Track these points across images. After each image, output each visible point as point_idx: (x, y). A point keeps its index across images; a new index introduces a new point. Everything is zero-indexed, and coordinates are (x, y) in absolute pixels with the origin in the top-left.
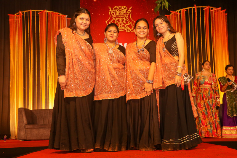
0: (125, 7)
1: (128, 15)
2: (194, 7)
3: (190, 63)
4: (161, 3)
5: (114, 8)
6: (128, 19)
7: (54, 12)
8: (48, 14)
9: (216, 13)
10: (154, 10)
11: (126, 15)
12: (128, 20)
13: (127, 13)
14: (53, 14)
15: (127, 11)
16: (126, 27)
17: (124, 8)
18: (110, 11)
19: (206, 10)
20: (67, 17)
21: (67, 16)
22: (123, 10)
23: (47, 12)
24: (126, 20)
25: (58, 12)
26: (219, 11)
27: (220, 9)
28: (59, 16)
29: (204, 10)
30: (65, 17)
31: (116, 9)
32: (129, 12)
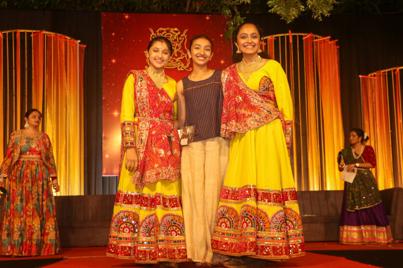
0: (176, 29)
1: (181, 42)
2: (287, 34)
5: (158, 30)
6: (180, 50)
7: (59, 35)
8: (47, 36)
9: (322, 45)
10: (223, 36)
11: (178, 43)
12: (180, 51)
13: (180, 39)
14: (56, 37)
15: (179, 36)
16: (177, 63)
17: (175, 31)
18: (151, 35)
19: (307, 39)
20: (80, 43)
21: (79, 41)
22: (172, 34)
23: (47, 34)
24: (177, 50)
25: (65, 34)
26: (327, 42)
27: (328, 39)
28: (67, 41)
29: (303, 39)
30: (76, 42)
31: (162, 33)
32: (183, 39)
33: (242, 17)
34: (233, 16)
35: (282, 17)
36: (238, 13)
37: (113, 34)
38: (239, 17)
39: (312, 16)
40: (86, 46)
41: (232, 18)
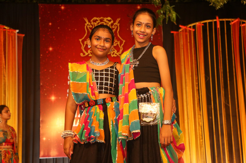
0: (109, 18)
1: (114, 30)
2: (215, 20)
3: (211, 105)
4: (165, 14)
5: (93, 20)
13: (113, 27)
15: (112, 25)
17: (108, 20)
18: (86, 24)
19: (234, 24)
20: (18, 33)
21: (17, 31)
22: (106, 23)
28: (6, 31)
29: (230, 24)
30: (15, 32)
31: (96, 22)
32: (116, 27)
33: (171, 5)
35: (211, 3)
36: (167, 2)
37: (50, 24)
38: (168, 6)
39: (242, 1)
40: (24, 35)
41: (162, 7)
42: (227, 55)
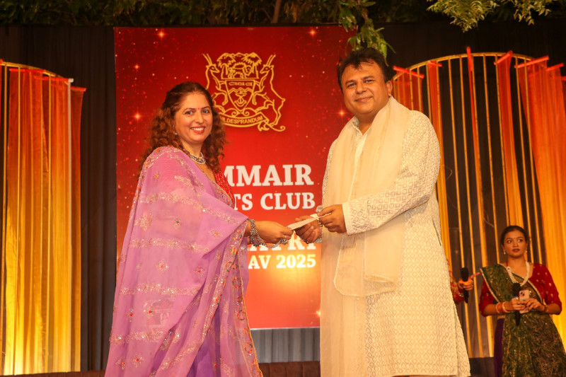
0: (254, 55)
1: (264, 78)
2: (464, 56)
3: (458, 226)
4: (364, 44)
5: (221, 58)
6: (262, 93)
7: (31, 68)
8: (9, 72)
9: (534, 75)
11: (259, 80)
12: (262, 96)
13: (262, 72)
14: (25, 73)
15: (259, 67)
16: (256, 117)
17: (252, 59)
18: (208, 67)
19: (502, 63)
20: (72, 84)
21: (71, 80)
22: (247, 64)
23: (8, 68)
24: (257, 93)
25: (44, 68)
26: (542, 68)
27: (544, 62)
28: (48, 82)
29: (495, 64)
30: (65, 82)
31: (227, 62)
32: (268, 72)
33: (376, 28)
34: (359, 28)
35: (453, 19)
36: (369, 21)
37: (137, 67)
38: (371, 29)
39: (514, 15)
40: (85, 90)
41: (359, 31)
42: (488, 124)
